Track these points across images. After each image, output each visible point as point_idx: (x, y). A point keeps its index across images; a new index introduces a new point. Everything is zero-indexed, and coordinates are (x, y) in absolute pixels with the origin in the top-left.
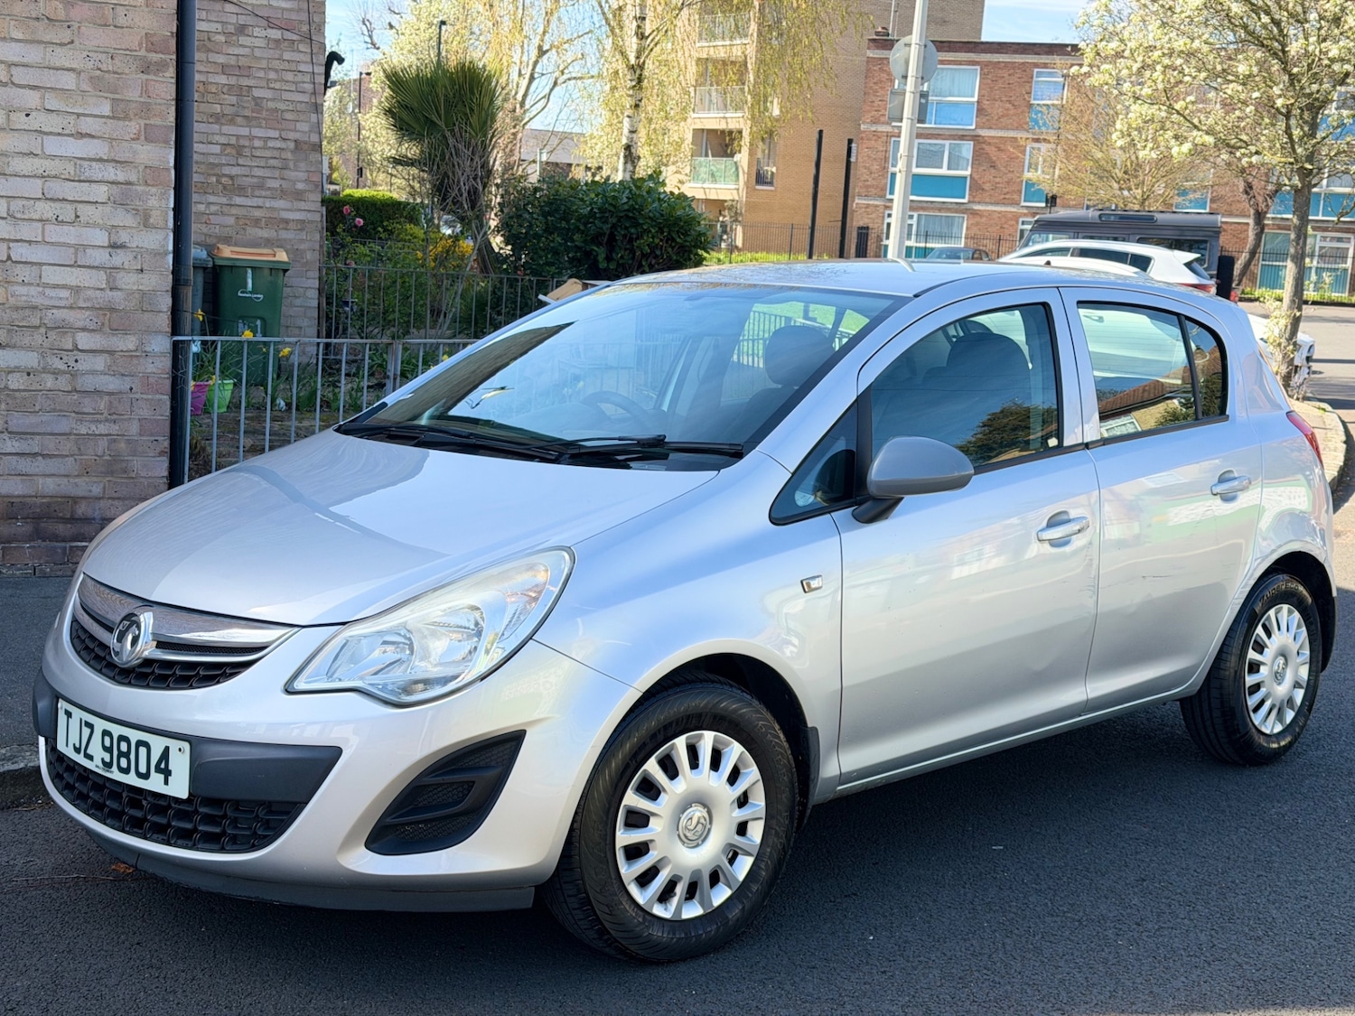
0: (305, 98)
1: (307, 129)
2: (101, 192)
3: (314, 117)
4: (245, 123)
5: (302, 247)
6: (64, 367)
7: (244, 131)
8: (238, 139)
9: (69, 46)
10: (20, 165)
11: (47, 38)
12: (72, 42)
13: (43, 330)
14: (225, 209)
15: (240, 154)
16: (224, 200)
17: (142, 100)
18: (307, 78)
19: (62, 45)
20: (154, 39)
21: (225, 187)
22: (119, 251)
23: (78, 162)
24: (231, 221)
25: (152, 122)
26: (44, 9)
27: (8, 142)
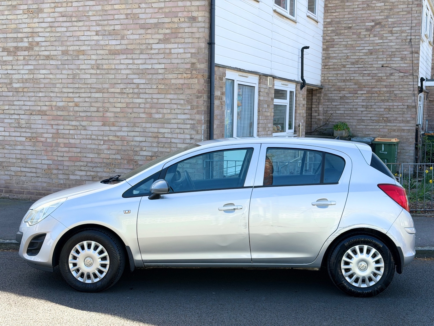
0: (411, 92)
1: (411, 102)
2: (188, 126)
3: (413, 98)
4: (391, 101)
5: (409, 137)
7: (391, 104)
8: (389, 106)
10: (173, 121)
11: (178, 93)
12: (183, 93)
14: (385, 127)
15: (390, 111)
16: (384, 124)
17: (197, 105)
18: (412, 86)
19: (181, 94)
21: (385, 121)
22: (192, 139)
23: (184, 120)
24: (386, 130)
25: (199, 109)
26: (178, 86)
27: (170, 116)
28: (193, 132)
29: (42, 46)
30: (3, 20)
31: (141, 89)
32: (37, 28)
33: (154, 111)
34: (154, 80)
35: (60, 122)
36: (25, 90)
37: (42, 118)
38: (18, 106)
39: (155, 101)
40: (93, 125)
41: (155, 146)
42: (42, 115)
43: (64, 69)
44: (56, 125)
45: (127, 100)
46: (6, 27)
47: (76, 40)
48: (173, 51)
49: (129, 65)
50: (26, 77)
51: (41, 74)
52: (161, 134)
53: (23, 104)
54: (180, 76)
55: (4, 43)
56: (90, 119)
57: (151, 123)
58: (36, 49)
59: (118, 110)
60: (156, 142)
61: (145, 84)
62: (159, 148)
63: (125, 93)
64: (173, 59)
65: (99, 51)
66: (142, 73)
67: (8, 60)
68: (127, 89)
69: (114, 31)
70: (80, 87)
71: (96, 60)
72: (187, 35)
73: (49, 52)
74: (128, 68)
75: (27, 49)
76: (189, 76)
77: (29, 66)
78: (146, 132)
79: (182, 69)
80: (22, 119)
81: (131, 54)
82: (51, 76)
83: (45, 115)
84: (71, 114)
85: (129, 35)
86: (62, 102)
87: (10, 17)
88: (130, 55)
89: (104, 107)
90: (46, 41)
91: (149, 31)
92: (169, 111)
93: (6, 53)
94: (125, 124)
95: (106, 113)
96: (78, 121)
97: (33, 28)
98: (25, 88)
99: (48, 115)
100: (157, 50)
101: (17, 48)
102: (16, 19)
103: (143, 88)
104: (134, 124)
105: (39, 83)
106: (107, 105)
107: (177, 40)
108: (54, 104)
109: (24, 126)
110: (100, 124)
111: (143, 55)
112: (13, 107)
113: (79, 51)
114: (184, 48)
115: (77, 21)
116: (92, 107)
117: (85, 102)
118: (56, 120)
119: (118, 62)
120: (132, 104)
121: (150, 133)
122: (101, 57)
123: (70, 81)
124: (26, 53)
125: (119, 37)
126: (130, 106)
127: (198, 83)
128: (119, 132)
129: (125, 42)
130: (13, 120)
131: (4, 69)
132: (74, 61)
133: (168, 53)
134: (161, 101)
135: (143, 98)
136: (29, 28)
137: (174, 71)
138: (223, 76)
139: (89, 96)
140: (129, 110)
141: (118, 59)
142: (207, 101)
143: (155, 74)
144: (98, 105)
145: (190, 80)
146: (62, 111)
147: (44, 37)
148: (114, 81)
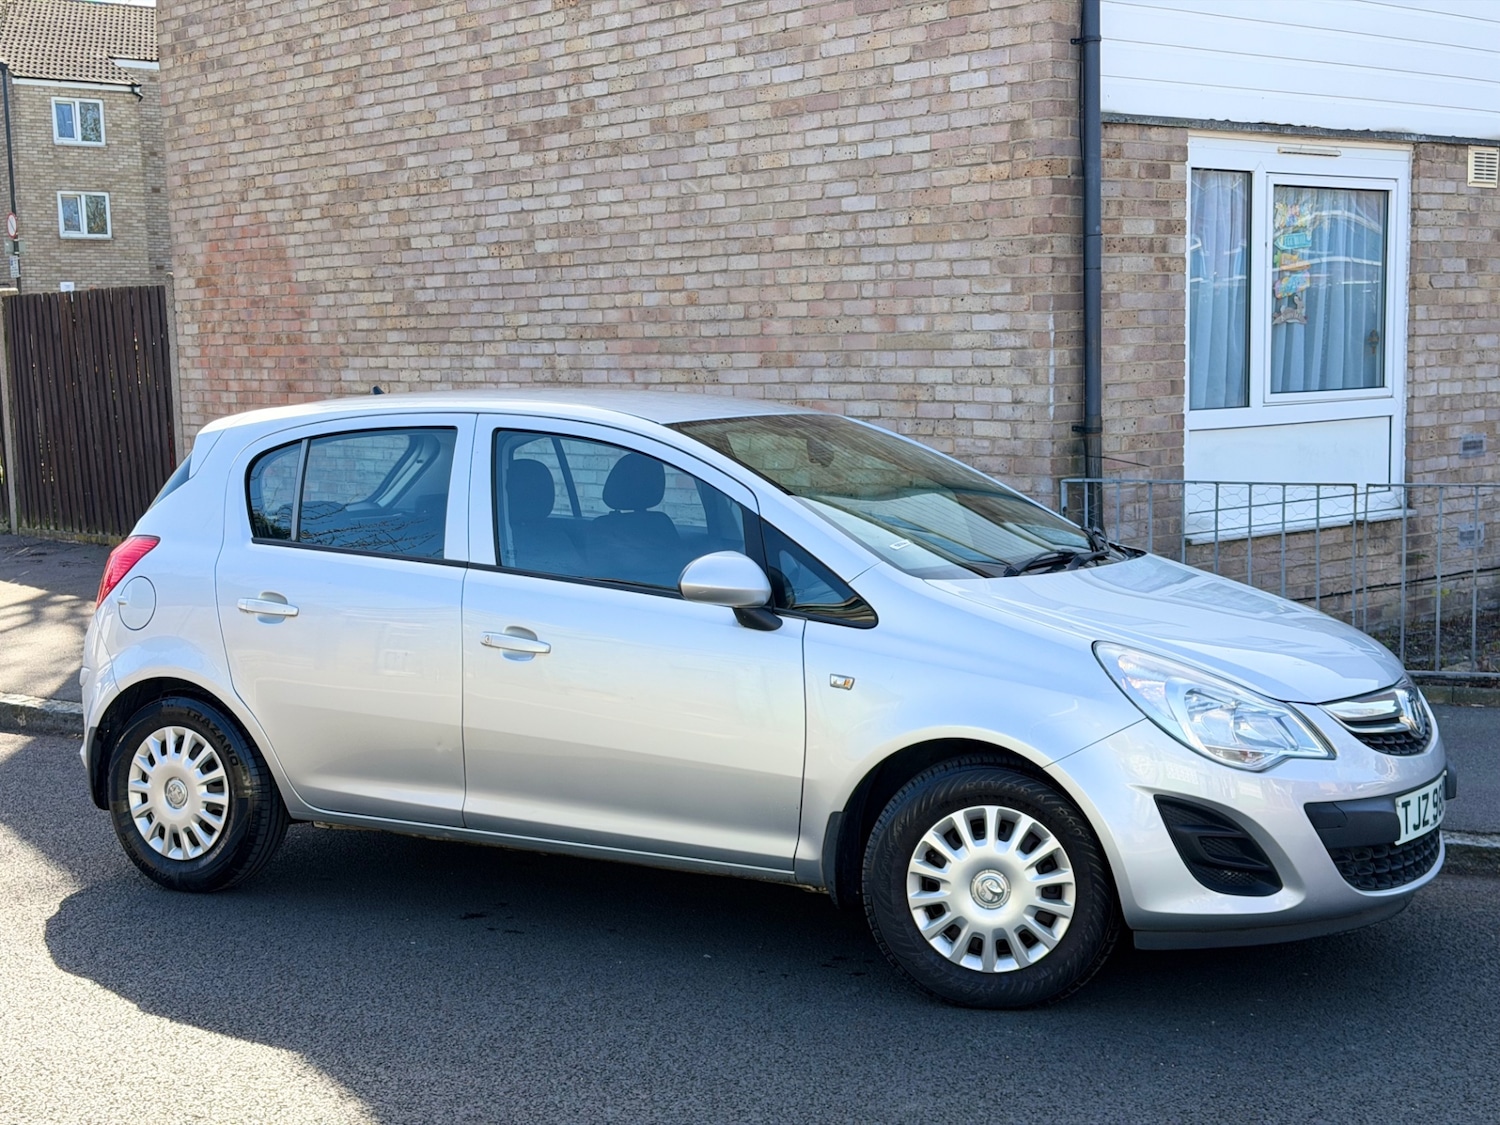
2: (1006, 357)
9: (986, 239)
10: (960, 341)
11: (973, 236)
12: (987, 236)
17: (1031, 275)
19: (981, 239)
20: (1038, 222)
22: (1019, 406)
23: (993, 333)
25: (1037, 293)
26: (971, 212)
27: (952, 323)
28: (1022, 379)
29: (602, 112)
30: (506, 36)
31: (863, 230)
32: (588, 51)
33: (902, 306)
34: (901, 196)
35: (652, 360)
36: (565, 260)
37: (607, 348)
38: (550, 313)
39: (905, 270)
40: (736, 365)
42: (607, 339)
43: (657, 181)
44: (640, 369)
45: (828, 275)
46: (513, 62)
47: (687, 81)
48: (954, 84)
49: (830, 150)
50: (565, 216)
51: (601, 204)
52: (925, 388)
53: (561, 307)
54: (977, 174)
55: (510, 113)
56: (725, 344)
57: (895, 350)
58: (588, 122)
59: (803, 309)
60: (912, 418)
61: (873, 211)
63: (819, 249)
64: (955, 111)
65: (746, 108)
66: (865, 174)
67: (523, 168)
68: (826, 235)
69: (785, 35)
70: (698, 238)
71: (740, 141)
72: (996, 20)
73: (619, 128)
74: (827, 159)
75: (570, 124)
76: (1005, 169)
77: (573, 180)
78: (879, 383)
79: (983, 145)
80: (559, 355)
81: (832, 110)
82: (626, 209)
83: (612, 338)
84: (679, 330)
85: (825, 42)
86: (657, 294)
87: (523, 26)
88: (830, 113)
89: (764, 302)
90: (611, 94)
91: (884, 20)
92: (946, 307)
93: (515, 146)
94: (822, 358)
95: (769, 321)
96: (697, 353)
97: (578, 54)
98: (564, 253)
99: (621, 339)
100: (908, 87)
101: (541, 125)
102: (537, 31)
103: (869, 229)
104: (848, 356)
105: (596, 236)
106: (772, 295)
107: (967, 42)
108: (635, 299)
109: (564, 377)
110: (753, 360)
111: (866, 108)
112: (539, 318)
113: (693, 117)
114: (989, 69)
115: (687, 15)
116: (731, 303)
117: (711, 289)
118: (642, 353)
119: (797, 141)
120: (839, 286)
121: (894, 387)
122: (750, 131)
123: (674, 220)
124: (563, 139)
125: (799, 54)
126: (835, 295)
127: (1033, 194)
128: (806, 386)
129: (816, 68)
130: (541, 359)
131: (514, 196)
132: (681, 151)
133: (939, 95)
134: (923, 270)
135: (869, 264)
136: (569, 57)
137: (958, 157)
138: (1169, 159)
139: (724, 267)
140: (834, 310)
141: (798, 133)
142: (1071, 259)
143: (903, 173)
144: (748, 295)
145: (1007, 187)
146: (656, 322)
147: (606, 79)
148: (788, 210)
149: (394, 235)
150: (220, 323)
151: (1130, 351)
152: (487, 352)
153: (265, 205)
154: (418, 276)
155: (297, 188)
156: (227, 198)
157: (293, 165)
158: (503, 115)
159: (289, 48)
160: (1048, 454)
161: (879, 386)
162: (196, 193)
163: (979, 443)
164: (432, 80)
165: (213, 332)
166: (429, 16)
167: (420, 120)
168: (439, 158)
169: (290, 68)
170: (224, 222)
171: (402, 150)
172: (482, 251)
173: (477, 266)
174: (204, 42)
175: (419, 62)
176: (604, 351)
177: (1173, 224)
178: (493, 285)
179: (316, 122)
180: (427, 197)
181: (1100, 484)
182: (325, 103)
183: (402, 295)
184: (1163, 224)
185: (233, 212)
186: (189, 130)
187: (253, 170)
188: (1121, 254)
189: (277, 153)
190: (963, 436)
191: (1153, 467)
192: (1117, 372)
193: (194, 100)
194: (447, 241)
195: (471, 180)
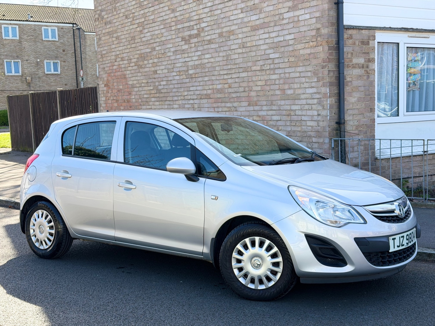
2: (315, 101)
6: (310, 147)
9: (310, 65)
10: (303, 96)
11: (306, 64)
12: (310, 64)
13: (307, 137)
17: (322, 76)
19: (308, 65)
20: (324, 59)
22: (319, 116)
23: (312, 94)
25: (324, 81)
26: (305, 57)
27: (300, 91)
28: (320, 108)
29: (206, 31)
30: (181, 11)
31: (276, 64)
32: (202, 14)
33: (286, 87)
34: (286, 53)
35: (219, 104)
36: (197, 76)
37: (208, 101)
38: (192, 91)
39: (287, 75)
40: (242, 105)
41: (288, 125)
42: (208, 99)
43: (220, 51)
44: (216, 107)
45: (266, 78)
46: (183, 18)
47: (228, 21)
48: (300, 18)
49: (266, 40)
50: (197, 63)
51: (206, 59)
52: (293, 111)
53: (196, 90)
54: (307, 45)
55: (182, 33)
56: (239, 99)
57: (285, 100)
58: (202, 34)
59: (259, 88)
60: (289, 120)
61: (278, 58)
62: (292, 127)
63: (264, 70)
64: (301, 26)
65: (244, 28)
66: (276, 47)
67: (185, 49)
68: (265, 66)
69: (254, 6)
70: (231, 68)
71: (242, 38)
73: (210, 36)
74: (266, 43)
75: (197, 35)
76: (315, 43)
77: (198, 52)
79: (308, 37)
80: (195, 104)
82: (212, 60)
83: (209, 98)
84: (226, 95)
85: (265, 7)
86: (220, 85)
87: (185, 7)
88: (266, 28)
89: (249, 86)
90: (208, 26)
92: (299, 86)
93: (183, 43)
94: (265, 103)
95: (250, 92)
96: (231, 102)
97: (199, 15)
99: (211, 98)
101: (190, 36)
102: (189, 9)
104: (272, 102)
105: (204, 68)
106: (251, 84)
107: (304, 5)
108: (215, 86)
110: (246, 104)
111: (276, 27)
112: (190, 93)
113: (230, 32)
114: (310, 13)
115: (228, 1)
116: (240, 87)
117: (235, 83)
118: (217, 103)
119: (257, 38)
120: (269, 81)
121: (285, 111)
122: (245, 35)
123: (225, 63)
124: (195, 40)
125: (258, 11)
126: (268, 84)
127: (323, 51)
128: (261, 111)
129: (262, 15)
130: (190, 105)
131: (183, 57)
132: (227, 42)
133: (296, 22)
134: (292, 75)
135: (278, 74)
136: (197, 16)
137: (301, 41)
138: (369, 39)
139: (238, 76)
140: (268, 88)
141: (258, 35)
142: (335, 71)
143: (286, 46)
144: (245, 84)
145: (315, 49)
146: (220, 93)
147: (207, 22)
148: (255, 59)
149: (153, 70)
150: (110, 97)
151: (356, 99)
152: (177, 103)
153: (121, 63)
154: (159, 82)
155: (129, 57)
156: (112, 61)
157: (128, 51)
158: (180, 34)
159: (127, 18)
160: (328, 131)
161: (280, 111)
162: (104, 60)
163: (308, 128)
164: (162, 24)
165: (109, 99)
166: (161, 6)
167: (159, 36)
168: (164, 47)
169: (127, 23)
170: (111, 68)
171: (155, 45)
172: (175, 74)
173: (174, 78)
174: (106, 17)
175: (159, 19)
176: (207, 102)
177: (371, 59)
178: (178, 83)
179: (133, 38)
180: (161, 59)
181: (345, 140)
182: (136, 32)
183: (155, 87)
184: (367, 59)
185: (113, 65)
186: (102, 42)
187: (118, 53)
188: (352, 69)
189: (124, 47)
190: (304, 126)
191: (364, 135)
192: (351, 106)
193: (103, 33)
194: (166, 71)
195: (172, 53)
